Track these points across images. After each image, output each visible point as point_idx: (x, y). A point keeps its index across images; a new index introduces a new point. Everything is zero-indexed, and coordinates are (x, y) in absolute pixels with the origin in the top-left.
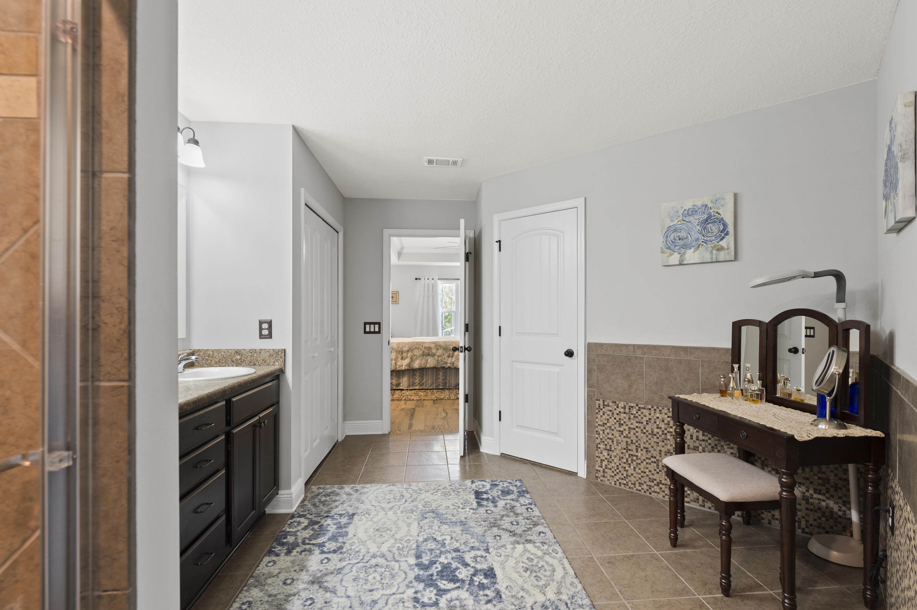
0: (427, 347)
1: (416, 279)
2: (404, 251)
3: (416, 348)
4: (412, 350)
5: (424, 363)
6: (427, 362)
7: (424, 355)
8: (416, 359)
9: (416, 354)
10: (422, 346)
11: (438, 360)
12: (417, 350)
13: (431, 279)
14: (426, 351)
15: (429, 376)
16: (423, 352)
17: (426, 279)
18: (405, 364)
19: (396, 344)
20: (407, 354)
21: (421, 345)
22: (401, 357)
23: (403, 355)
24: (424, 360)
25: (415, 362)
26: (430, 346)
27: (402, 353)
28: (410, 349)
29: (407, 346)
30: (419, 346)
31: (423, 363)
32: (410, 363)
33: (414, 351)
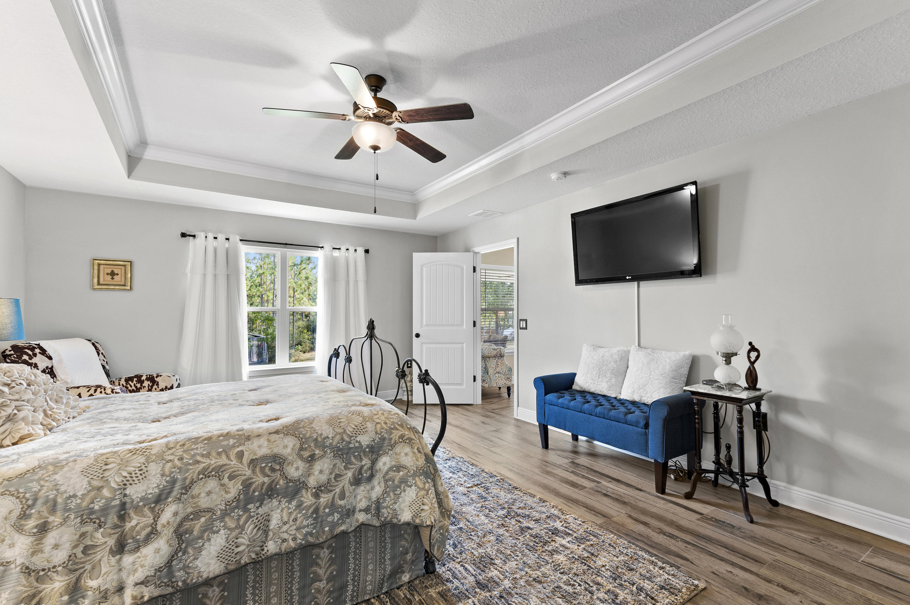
0: (264, 458)
1: (183, 235)
2: (150, 154)
3: (206, 474)
4: (186, 489)
5: (252, 541)
6: (266, 532)
7: (249, 500)
8: (209, 529)
9: (204, 502)
10: (240, 455)
11: (316, 511)
12: (212, 484)
13: (221, 237)
14: (260, 479)
15: (269, 584)
16: (247, 485)
17: (211, 236)
18: (140, 575)
19: (84, 472)
20: (156, 517)
21: (233, 454)
22: (111, 542)
23: (128, 526)
24: (249, 528)
25: (200, 550)
26: (276, 451)
27: (123, 517)
28: (173, 482)
29: (154, 469)
30: (223, 460)
31: (244, 540)
32: (169, 564)
33: (195, 491)
